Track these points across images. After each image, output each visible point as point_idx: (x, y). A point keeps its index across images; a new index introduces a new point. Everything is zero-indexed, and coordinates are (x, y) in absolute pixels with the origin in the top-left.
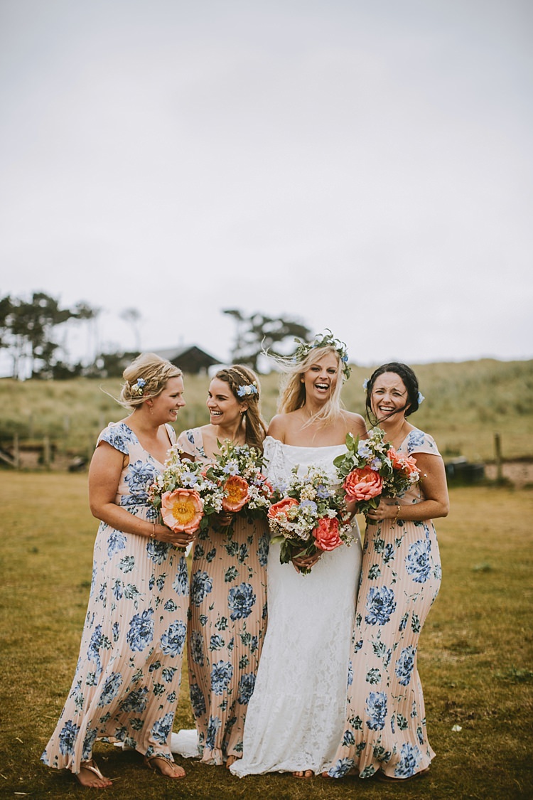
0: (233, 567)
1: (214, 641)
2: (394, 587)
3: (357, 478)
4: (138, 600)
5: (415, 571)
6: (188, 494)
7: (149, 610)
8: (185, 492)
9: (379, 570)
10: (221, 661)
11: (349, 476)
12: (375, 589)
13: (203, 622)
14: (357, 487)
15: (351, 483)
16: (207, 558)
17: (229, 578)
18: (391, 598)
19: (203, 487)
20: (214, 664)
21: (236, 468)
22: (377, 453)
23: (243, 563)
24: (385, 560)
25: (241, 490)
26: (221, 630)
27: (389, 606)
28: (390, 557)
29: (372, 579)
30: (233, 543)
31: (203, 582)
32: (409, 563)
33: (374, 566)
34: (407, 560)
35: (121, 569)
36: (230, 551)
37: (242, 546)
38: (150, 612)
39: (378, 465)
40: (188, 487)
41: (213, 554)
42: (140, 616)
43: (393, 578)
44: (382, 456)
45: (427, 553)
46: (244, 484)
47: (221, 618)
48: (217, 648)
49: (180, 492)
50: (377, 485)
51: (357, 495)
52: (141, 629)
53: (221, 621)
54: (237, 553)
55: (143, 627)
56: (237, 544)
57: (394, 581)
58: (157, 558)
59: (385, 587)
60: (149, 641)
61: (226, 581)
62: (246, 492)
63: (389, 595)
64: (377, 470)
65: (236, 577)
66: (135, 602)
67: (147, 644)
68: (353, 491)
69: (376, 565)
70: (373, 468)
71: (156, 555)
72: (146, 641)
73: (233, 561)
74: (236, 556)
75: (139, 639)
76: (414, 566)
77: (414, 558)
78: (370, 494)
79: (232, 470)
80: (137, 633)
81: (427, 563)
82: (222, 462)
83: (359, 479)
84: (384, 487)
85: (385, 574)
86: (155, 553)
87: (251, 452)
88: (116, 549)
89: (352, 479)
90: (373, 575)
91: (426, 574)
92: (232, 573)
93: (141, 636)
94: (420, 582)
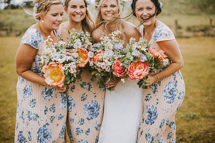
0: (85, 94)
1: (78, 131)
2: (157, 106)
3: (134, 68)
4: (40, 121)
5: (168, 98)
6: (57, 65)
7: (46, 124)
8: (54, 64)
9: (151, 97)
10: (82, 140)
11: (129, 67)
12: (148, 106)
13: (72, 121)
14: (134, 73)
15: (131, 71)
16: (71, 90)
17: (83, 99)
18: (155, 112)
19: (64, 60)
20: (79, 141)
21: (80, 43)
22: (143, 52)
23: (90, 91)
24: (153, 92)
25: (84, 55)
26: (81, 125)
27: (154, 116)
28: (156, 90)
29: (147, 101)
30: (83, 82)
31: (71, 102)
32: (165, 94)
33: (148, 94)
34: (164, 92)
35: (30, 105)
36: (82, 86)
37: (88, 83)
38: (47, 125)
39: (144, 59)
40: (55, 61)
41: (73, 88)
42: (42, 128)
43: (157, 101)
44: (146, 53)
45: (174, 88)
46: (85, 51)
47: (80, 119)
48: (79, 134)
49: (51, 65)
50: (145, 70)
51: (136, 78)
52: (44, 134)
53: (80, 120)
54: (86, 87)
55: (44, 133)
56: (85, 83)
57: (157, 103)
58: (47, 97)
59: (153, 106)
60: (49, 139)
61: (82, 100)
62: (87, 56)
63: (155, 110)
64: (144, 61)
65: (87, 99)
66: (38, 122)
67: (48, 140)
68: (133, 75)
69: (149, 94)
70: (142, 61)
71: (46, 97)
72: (48, 139)
73: (85, 91)
74: (86, 88)
75: (44, 139)
76: (167, 95)
77: (167, 91)
78: (143, 76)
79: (78, 45)
80: (43, 137)
81: (174, 93)
82: (72, 41)
83: (135, 68)
84: (150, 70)
85: (154, 99)
86: (46, 96)
87: (87, 35)
88: (27, 95)
89: (131, 69)
90: (148, 99)
91: (173, 99)
92: (84, 97)
93: (45, 138)
94: (170, 103)
